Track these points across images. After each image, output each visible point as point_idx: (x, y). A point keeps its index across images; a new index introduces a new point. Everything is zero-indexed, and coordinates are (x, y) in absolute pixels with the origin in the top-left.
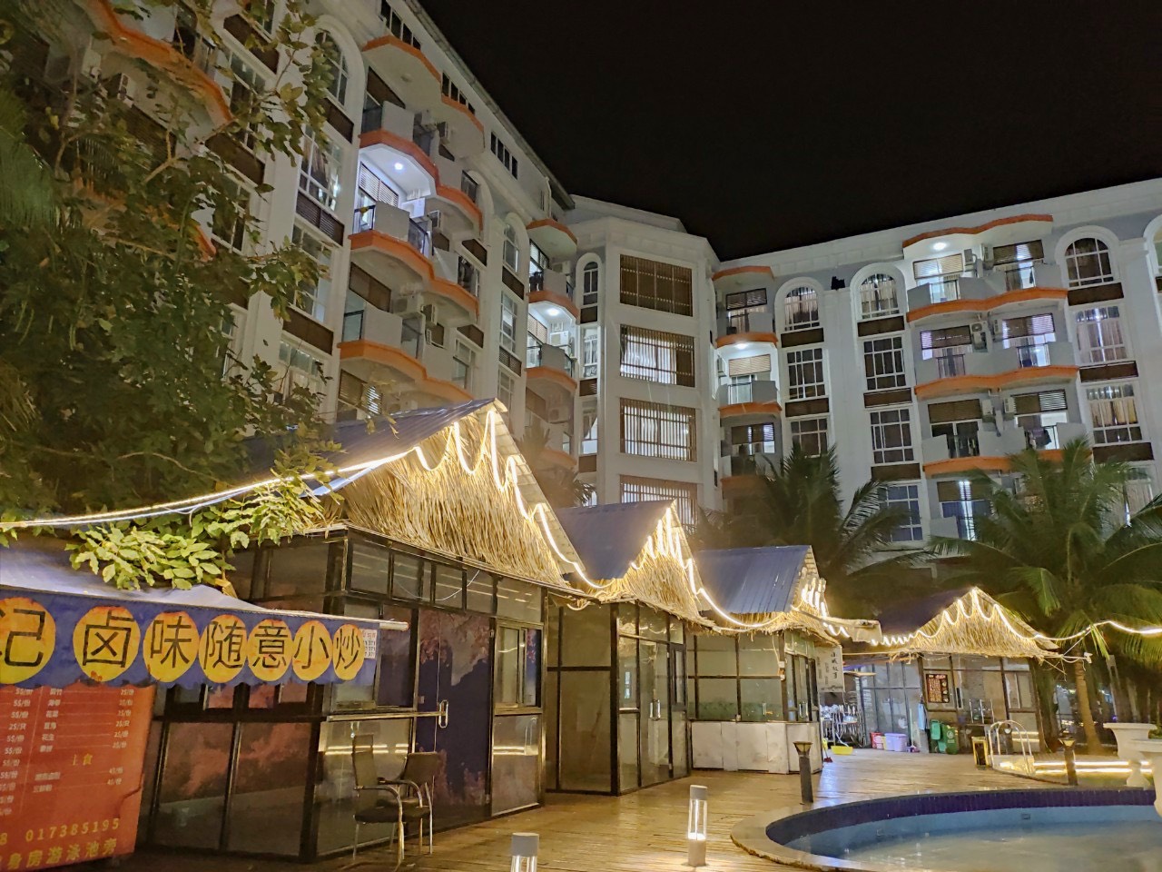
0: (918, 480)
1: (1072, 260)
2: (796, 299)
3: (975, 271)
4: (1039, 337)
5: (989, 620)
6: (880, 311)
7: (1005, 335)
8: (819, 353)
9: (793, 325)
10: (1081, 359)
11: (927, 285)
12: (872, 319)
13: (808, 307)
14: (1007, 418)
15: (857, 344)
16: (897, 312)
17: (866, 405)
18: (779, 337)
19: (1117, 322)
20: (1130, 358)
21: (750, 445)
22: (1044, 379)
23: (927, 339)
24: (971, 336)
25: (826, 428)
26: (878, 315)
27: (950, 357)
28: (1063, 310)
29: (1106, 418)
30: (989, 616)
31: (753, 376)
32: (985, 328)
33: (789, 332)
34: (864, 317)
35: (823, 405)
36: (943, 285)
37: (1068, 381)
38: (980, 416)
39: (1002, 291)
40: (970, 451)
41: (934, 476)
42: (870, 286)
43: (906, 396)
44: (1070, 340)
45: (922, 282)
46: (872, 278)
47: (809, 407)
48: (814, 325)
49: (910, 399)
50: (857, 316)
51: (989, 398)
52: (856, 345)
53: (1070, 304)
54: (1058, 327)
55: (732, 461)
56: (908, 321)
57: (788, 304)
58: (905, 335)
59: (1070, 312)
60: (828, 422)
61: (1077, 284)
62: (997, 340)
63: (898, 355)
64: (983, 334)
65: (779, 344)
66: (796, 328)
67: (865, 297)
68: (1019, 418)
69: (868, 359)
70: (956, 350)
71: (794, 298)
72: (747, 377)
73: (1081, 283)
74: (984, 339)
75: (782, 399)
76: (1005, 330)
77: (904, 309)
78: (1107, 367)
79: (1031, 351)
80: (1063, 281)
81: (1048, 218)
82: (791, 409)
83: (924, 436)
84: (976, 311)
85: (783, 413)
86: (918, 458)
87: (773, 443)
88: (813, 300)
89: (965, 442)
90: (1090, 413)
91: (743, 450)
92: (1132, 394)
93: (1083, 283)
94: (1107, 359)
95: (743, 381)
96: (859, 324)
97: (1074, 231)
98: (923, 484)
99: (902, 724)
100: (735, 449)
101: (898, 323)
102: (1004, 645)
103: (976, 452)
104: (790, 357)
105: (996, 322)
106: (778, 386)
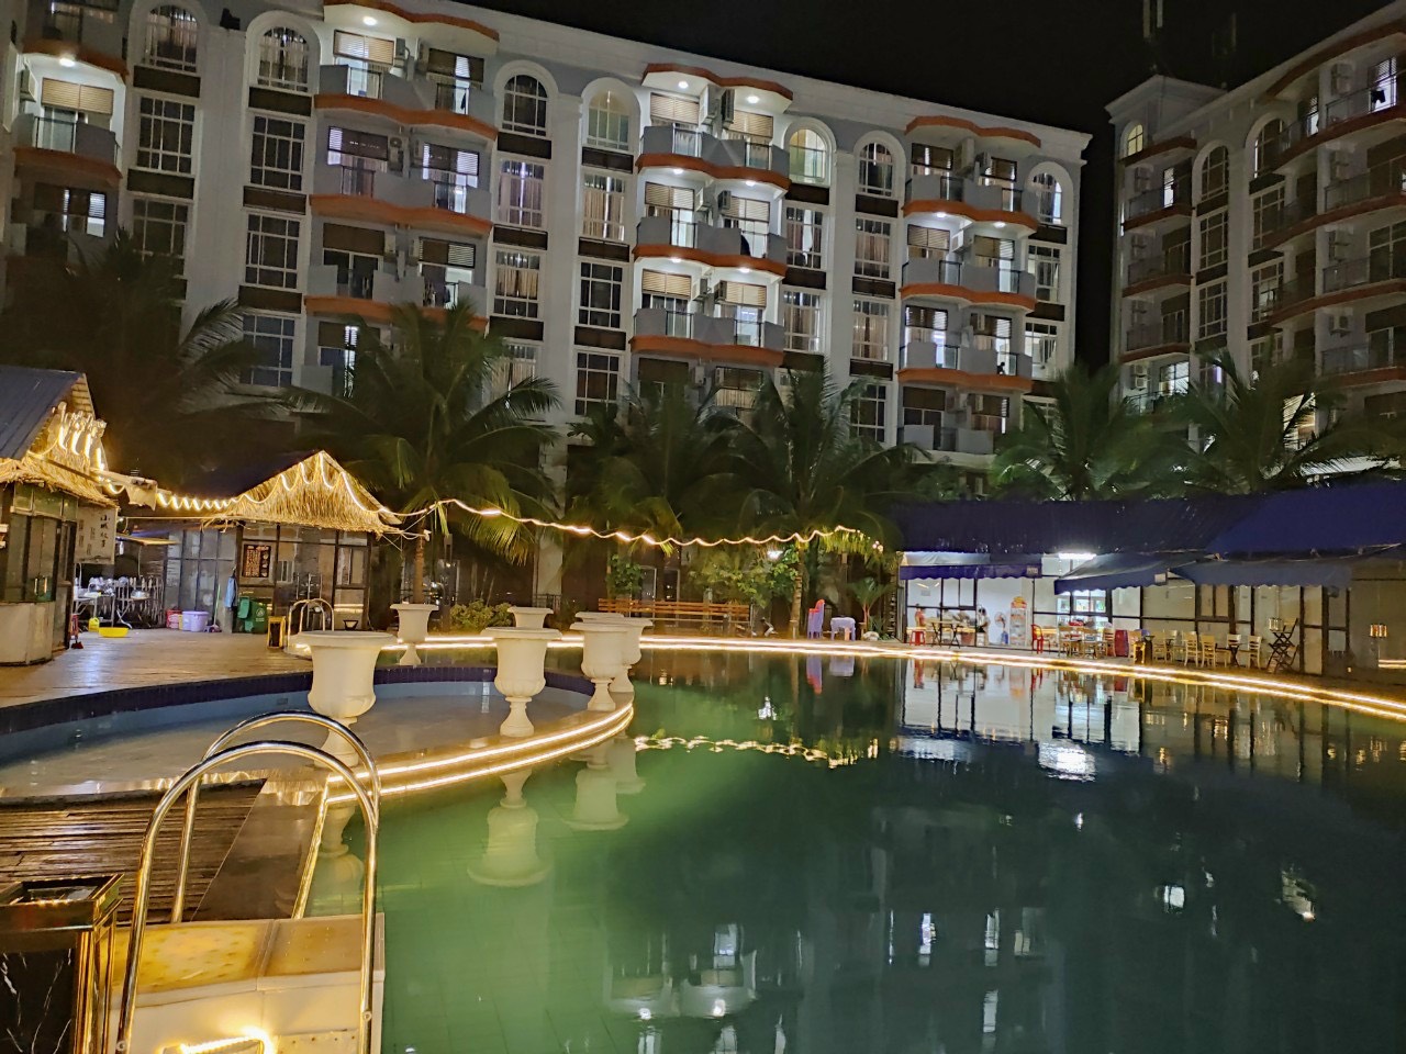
0: (296, 315)
1: (511, 96)
2: (165, 20)
3: (405, 69)
4: (461, 176)
5: (331, 488)
6: (283, 81)
7: (426, 163)
8: (189, 112)
9: (156, 58)
10: (498, 215)
11: (346, 66)
12: (270, 87)
13: (184, 39)
14: (411, 263)
15: (245, 116)
16: (305, 90)
17: (246, 202)
18: (130, 69)
19: (540, 185)
20: (544, 228)
21: (65, 217)
22: (455, 227)
23: (336, 138)
24: (388, 152)
25: (185, 219)
26: (280, 85)
27: (359, 170)
28: (490, 154)
29: (509, 288)
30: (333, 484)
31: (81, 115)
32: (405, 145)
33: (147, 65)
34: (260, 82)
35: (187, 187)
36: (366, 74)
37: (479, 237)
38: (382, 253)
39: (430, 106)
40: (364, 292)
41: (316, 314)
42: (273, 41)
43: (299, 205)
44: (491, 191)
45: (342, 61)
46: (280, 31)
47: (163, 184)
48: (187, 68)
49: (303, 210)
50: (251, 77)
51: (395, 233)
52: (244, 118)
53: (499, 149)
54: (482, 171)
55: (28, 233)
56: (316, 106)
57: (153, 24)
58: (311, 124)
59: (498, 158)
60: (189, 213)
61: (510, 127)
62: (416, 166)
63: (297, 147)
64: (401, 153)
65: (130, 79)
66: (159, 63)
67: (266, 52)
68: (424, 266)
69: (257, 141)
70: (369, 164)
71: (164, 18)
72: (72, 112)
73: (515, 128)
74: (401, 160)
75: (123, 161)
76: (427, 157)
77: (314, 90)
78: (520, 232)
79: (450, 190)
80: (496, 118)
81: (495, 36)
82: (135, 180)
83: (312, 260)
84: (399, 123)
85: (124, 182)
86: (302, 288)
87: (102, 222)
88: (191, 32)
89: (358, 279)
90: (495, 278)
91: (52, 220)
92: (538, 268)
93: (517, 129)
94: (523, 223)
95: (64, 117)
96: (252, 90)
97: (519, 62)
98: (301, 320)
99: (207, 600)
100: (39, 216)
101: (303, 106)
102: (344, 518)
103: (369, 294)
104: (146, 105)
105: (417, 143)
106: (119, 139)
